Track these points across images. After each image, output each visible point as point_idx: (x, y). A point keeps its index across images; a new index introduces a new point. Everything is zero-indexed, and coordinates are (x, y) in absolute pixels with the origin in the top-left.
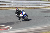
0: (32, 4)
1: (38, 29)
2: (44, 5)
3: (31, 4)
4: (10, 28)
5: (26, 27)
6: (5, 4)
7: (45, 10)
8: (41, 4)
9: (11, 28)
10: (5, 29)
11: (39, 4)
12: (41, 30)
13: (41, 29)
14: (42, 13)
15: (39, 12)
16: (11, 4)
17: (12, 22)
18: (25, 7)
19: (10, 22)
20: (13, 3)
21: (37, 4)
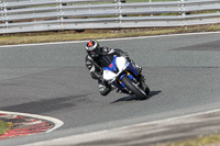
0: (148, 14)
1: (177, 126)
2: (201, 18)
3: (144, 15)
4: (54, 125)
5: (124, 117)
6: (30, 20)
7: (205, 41)
8: (188, 13)
9: (59, 123)
10: (32, 129)
11: (178, 14)
12: (192, 127)
13: (191, 124)
14: (195, 52)
15: (178, 49)
16: (56, 18)
17: (64, 99)
18: (115, 29)
19: (55, 97)
20: (63, 14)
21: (170, 13)
